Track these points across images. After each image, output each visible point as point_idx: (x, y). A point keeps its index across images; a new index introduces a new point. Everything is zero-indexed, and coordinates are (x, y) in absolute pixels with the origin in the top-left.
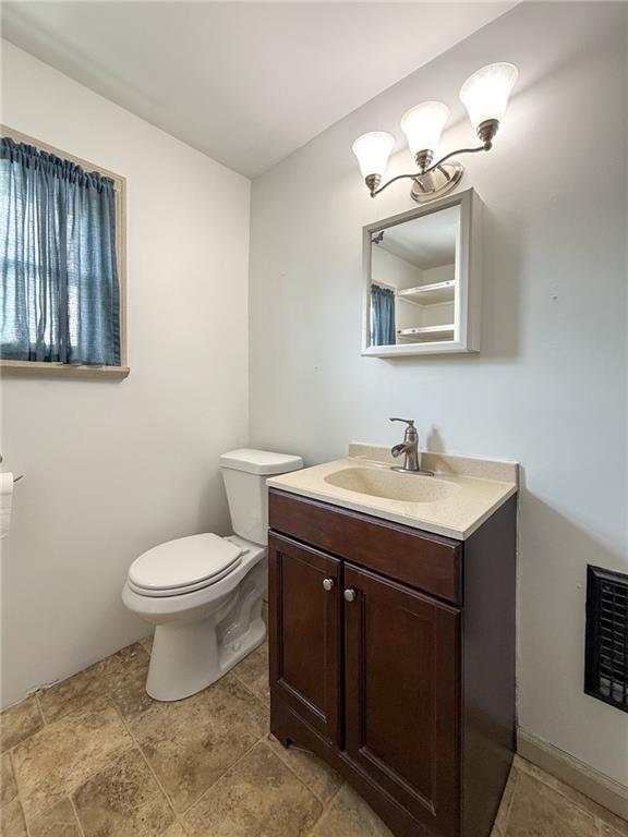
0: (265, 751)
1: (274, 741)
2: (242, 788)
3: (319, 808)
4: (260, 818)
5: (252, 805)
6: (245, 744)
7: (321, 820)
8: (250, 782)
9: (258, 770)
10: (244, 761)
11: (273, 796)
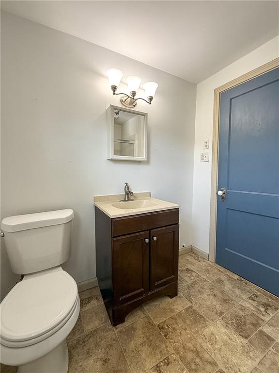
0: (121, 332)
1: (119, 327)
2: (132, 345)
3: (148, 317)
4: (145, 339)
5: (140, 341)
6: (114, 340)
7: (151, 318)
8: (131, 341)
9: (128, 336)
10: (122, 342)
11: (139, 332)
